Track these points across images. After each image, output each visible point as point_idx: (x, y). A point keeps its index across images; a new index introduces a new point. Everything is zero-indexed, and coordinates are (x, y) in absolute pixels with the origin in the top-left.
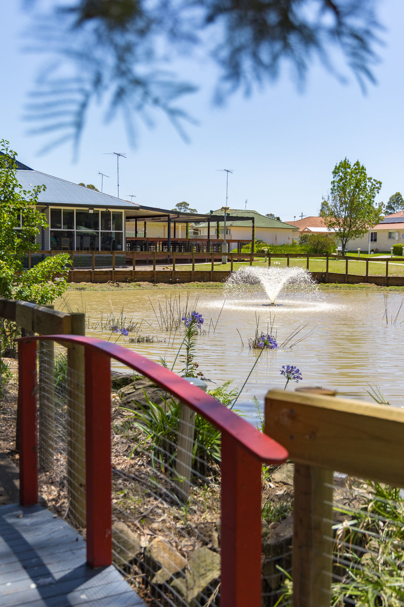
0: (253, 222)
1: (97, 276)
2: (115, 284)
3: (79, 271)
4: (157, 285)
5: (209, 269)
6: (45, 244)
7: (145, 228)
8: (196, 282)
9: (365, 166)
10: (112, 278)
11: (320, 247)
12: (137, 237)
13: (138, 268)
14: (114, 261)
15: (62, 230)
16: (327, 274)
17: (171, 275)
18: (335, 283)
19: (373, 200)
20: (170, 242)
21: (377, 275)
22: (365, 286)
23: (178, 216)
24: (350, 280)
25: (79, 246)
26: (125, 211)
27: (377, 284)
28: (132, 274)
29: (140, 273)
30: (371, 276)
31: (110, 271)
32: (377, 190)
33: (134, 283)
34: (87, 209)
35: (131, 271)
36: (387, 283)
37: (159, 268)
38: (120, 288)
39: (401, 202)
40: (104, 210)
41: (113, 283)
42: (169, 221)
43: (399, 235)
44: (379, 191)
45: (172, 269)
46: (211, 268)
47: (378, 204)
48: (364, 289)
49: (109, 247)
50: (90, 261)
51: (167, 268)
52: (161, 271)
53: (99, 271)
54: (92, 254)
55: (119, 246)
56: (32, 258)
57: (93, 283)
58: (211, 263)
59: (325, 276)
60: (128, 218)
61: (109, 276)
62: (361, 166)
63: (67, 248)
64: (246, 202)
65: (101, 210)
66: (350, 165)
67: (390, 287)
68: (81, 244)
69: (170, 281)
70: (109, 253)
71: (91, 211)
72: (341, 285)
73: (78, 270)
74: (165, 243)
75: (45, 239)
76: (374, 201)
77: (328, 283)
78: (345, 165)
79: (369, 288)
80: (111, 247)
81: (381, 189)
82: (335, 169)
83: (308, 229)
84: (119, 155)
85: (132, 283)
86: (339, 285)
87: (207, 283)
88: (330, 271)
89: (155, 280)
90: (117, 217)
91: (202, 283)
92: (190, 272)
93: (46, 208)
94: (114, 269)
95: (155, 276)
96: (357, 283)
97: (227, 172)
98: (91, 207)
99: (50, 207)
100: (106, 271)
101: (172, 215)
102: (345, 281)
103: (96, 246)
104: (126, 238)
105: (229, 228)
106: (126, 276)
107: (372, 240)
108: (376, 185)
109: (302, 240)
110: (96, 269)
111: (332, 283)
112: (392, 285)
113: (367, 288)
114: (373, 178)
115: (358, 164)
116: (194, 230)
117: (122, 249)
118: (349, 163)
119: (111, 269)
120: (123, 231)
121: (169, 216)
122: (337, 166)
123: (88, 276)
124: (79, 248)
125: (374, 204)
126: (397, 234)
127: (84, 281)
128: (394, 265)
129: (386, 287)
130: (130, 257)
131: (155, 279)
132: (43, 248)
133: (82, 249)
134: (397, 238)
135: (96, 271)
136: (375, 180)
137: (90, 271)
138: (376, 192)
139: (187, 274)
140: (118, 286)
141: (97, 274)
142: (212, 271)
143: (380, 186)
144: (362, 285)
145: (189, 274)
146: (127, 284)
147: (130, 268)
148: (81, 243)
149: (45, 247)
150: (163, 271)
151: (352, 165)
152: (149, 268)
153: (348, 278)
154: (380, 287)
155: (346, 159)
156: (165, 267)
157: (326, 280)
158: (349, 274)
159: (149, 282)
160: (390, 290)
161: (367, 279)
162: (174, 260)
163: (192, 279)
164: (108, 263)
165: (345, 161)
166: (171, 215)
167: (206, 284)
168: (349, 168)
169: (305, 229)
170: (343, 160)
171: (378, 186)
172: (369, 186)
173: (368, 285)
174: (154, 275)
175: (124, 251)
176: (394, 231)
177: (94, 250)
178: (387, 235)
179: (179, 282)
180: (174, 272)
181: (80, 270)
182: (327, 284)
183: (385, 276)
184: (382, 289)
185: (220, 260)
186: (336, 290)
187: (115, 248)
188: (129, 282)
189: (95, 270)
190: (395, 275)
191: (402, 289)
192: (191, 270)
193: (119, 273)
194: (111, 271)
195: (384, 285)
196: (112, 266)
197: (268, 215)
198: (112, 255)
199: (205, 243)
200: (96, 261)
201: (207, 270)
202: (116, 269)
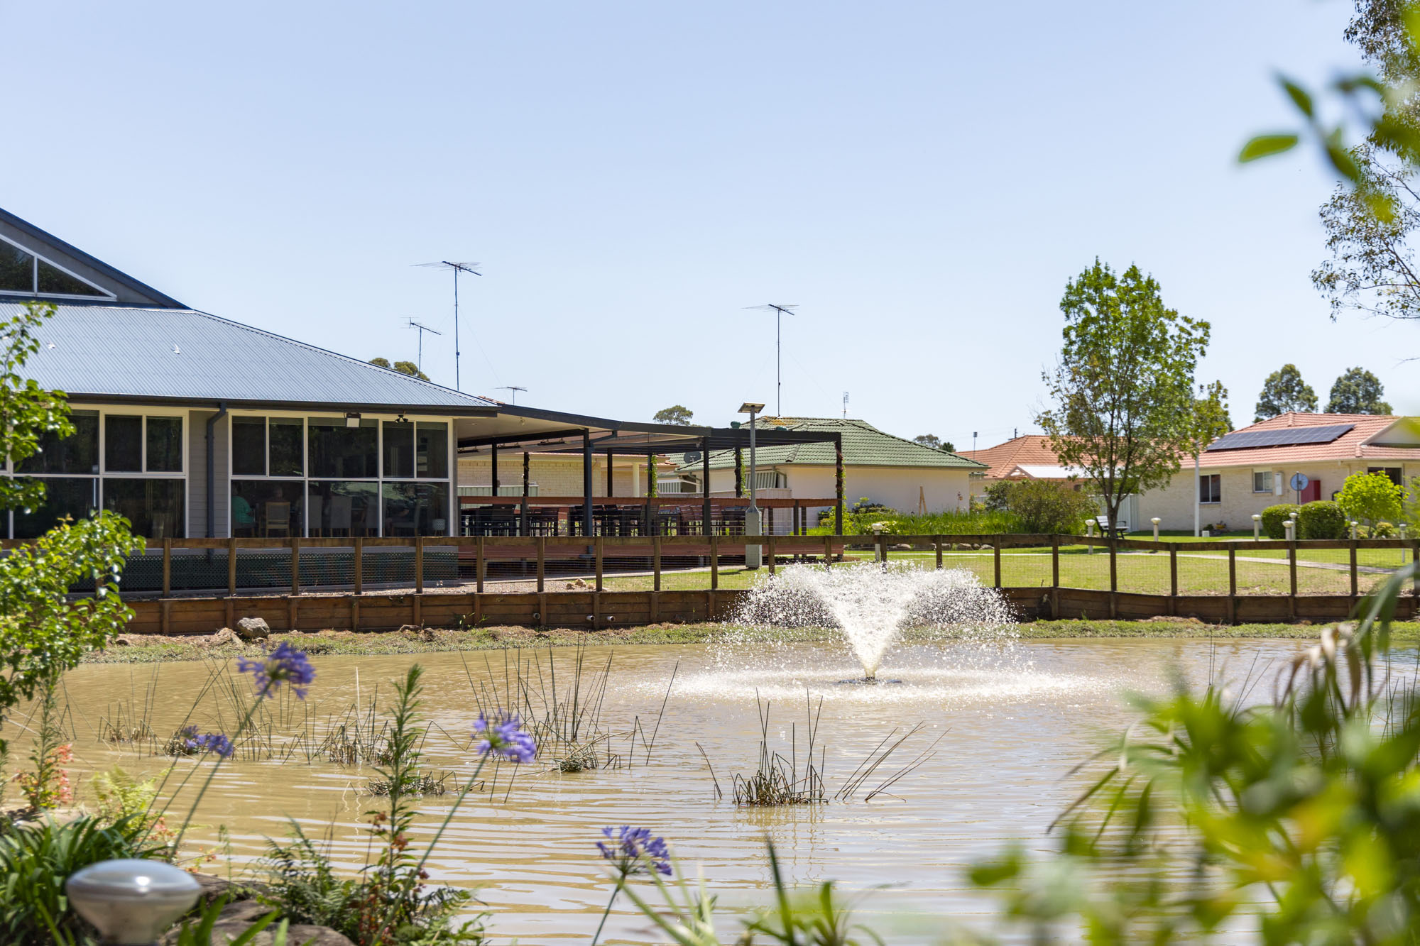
0: (838, 447)
1: (369, 613)
2: (422, 635)
3: (315, 599)
4: (546, 633)
5: (706, 585)
6: (216, 521)
7: (526, 471)
8: (667, 624)
9: (1157, 279)
10: (413, 616)
11: (1045, 518)
12: (499, 495)
13: (492, 587)
14: (419, 566)
15: (267, 477)
16: (1055, 592)
17: (592, 604)
18: (1080, 619)
19: (1189, 375)
20: (591, 510)
21: (1203, 593)
22: (1169, 625)
23: (614, 433)
24: (1124, 608)
25: (319, 525)
26: (454, 420)
27: (1206, 619)
28: (473, 605)
29: (498, 600)
30: (1186, 594)
31: (407, 596)
32: (1199, 346)
33: (478, 631)
34: (341, 415)
35: (471, 595)
36: (1235, 615)
37: (555, 585)
38: (434, 646)
39: (1299, 392)
40: (393, 418)
41: (416, 630)
42: (588, 448)
43: (1284, 481)
44: (1205, 348)
45: (595, 587)
46: (709, 580)
47: (1205, 387)
48: (1166, 633)
49: (410, 525)
50: (345, 567)
51: (580, 584)
52: (561, 594)
53: (376, 597)
54: (354, 545)
55: (439, 524)
56: (172, 562)
57: (356, 632)
58: (709, 569)
59: (1050, 597)
60: (467, 443)
61: (406, 612)
62: (1144, 279)
63: (285, 531)
64: (846, 399)
65: (382, 418)
66: (1113, 279)
67: (1243, 628)
68: (325, 518)
69: (587, 621)
70: (403, 544)
71: (353, 423)
72: (1096, 623)
73: (312, 595)
74: (580, 512)
75: (216, 506)
76: (1192, 380)
77: (1060, 618)
78: (1096, 280)
79: (1180, 631)
80: (415, 525)
81: (1210, 341)
82: (1069, 293)
83: (1022, 471)
84: (459, 267)
85: (473, 631)
86: (1090, 624)
87: (697, 626)
88: (1064, 583)
89: (544, 621)
90: (432, 439)
91: (684, 627)
92: (648, 594)
93: (217, 416)
94: (419, 591)
95: (543, 608)
96: (1146, 617)
97: (775, 311)
98: (354, 409)
99: (232, 412)
100: (397, 597)
101: (595, 433)
102: (1109, 611)
103: (369, 525)
104: (460, 500)
105: (782, 470)
106: (458, 610)
107: (1204, 498)
108: (1193, 332)
109: (995, 500)
110: (366, 590)
111: (1071, 618)
112: (1248, 622)
113: (1175, 630)
114: (1180, 314)
115: (1133, 273)
116: (685, 478)
117: (446, 532)
118: (1110, 273)
119: (413, 591)
120: (450, 479)
121: (585, 433)
122: (1074, 284)
123: (342, 612)
124: (317, 531)
125: (1195, 387)
126: (1278, 478)
127: (330, 628)
128: (1257, 563)
129: (1230, 628)
130: (469, 554)
131: (543, 616)
132: (209, 533)
133: (326, 534)
134: (1278, 491)
135: (366, 597)
136: (1186, 320)
137: (347, 596)
138: (1197, 354)
139: (638, 600)
140: (430, 639)
141: (370, 607)
142: (713, 591)
143: (1206, 334)
144: (1159, 621)
145: (645, 600)
146: (459, 634)
147: (471, 587)
148: (323, 514)
149: (216, 528)
150: (566, 594)
151: (1119, 278)
152: (525, 586)
153: (1117, 604)
154: (1212, 626)
155: (1098, 263)
156: (573, 583)
157: (1055, 609)
158: (1120, 589)
159: (526, 626)
160: (1243, 636)
161: (1174, 606)
162: (600, 561)
163: (654, 615)
164: (401, 573)
165: (1097, 270)
166: (591, 429)
167: (693, 630)
168: (1112, 286)
169: (1014, 471)
170: (1091, 266)
171: (1198, 334)
172: (1172, 337)
173: (1177, 622)
174: (539, 605)
175: (452, 535)
176: (1269, 470)
177: (362, 534)
178: (1249, 480)
179: (615, 626)
180: (599, 596)
181: (319, 595)
182: (1056, 623)
183: (1227, 593)
184: (1218, 633)
185: (740, 560)
186: (1082, 639)
187: (426, 530)
188: (466, 629)
189: (363, 593)
190: (1257, 591)
191: (1279, 631)
192: (652, 588)
193: (437, 603)
194: (411, 596)
195: (1226, 622)
196: (414, 583)
197: (921, 438)
198: (412, 550)
199: (698, 509)
200: (365, 566)
201: (698, 589)
202: (427, 591)
